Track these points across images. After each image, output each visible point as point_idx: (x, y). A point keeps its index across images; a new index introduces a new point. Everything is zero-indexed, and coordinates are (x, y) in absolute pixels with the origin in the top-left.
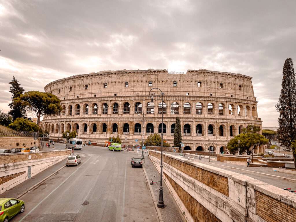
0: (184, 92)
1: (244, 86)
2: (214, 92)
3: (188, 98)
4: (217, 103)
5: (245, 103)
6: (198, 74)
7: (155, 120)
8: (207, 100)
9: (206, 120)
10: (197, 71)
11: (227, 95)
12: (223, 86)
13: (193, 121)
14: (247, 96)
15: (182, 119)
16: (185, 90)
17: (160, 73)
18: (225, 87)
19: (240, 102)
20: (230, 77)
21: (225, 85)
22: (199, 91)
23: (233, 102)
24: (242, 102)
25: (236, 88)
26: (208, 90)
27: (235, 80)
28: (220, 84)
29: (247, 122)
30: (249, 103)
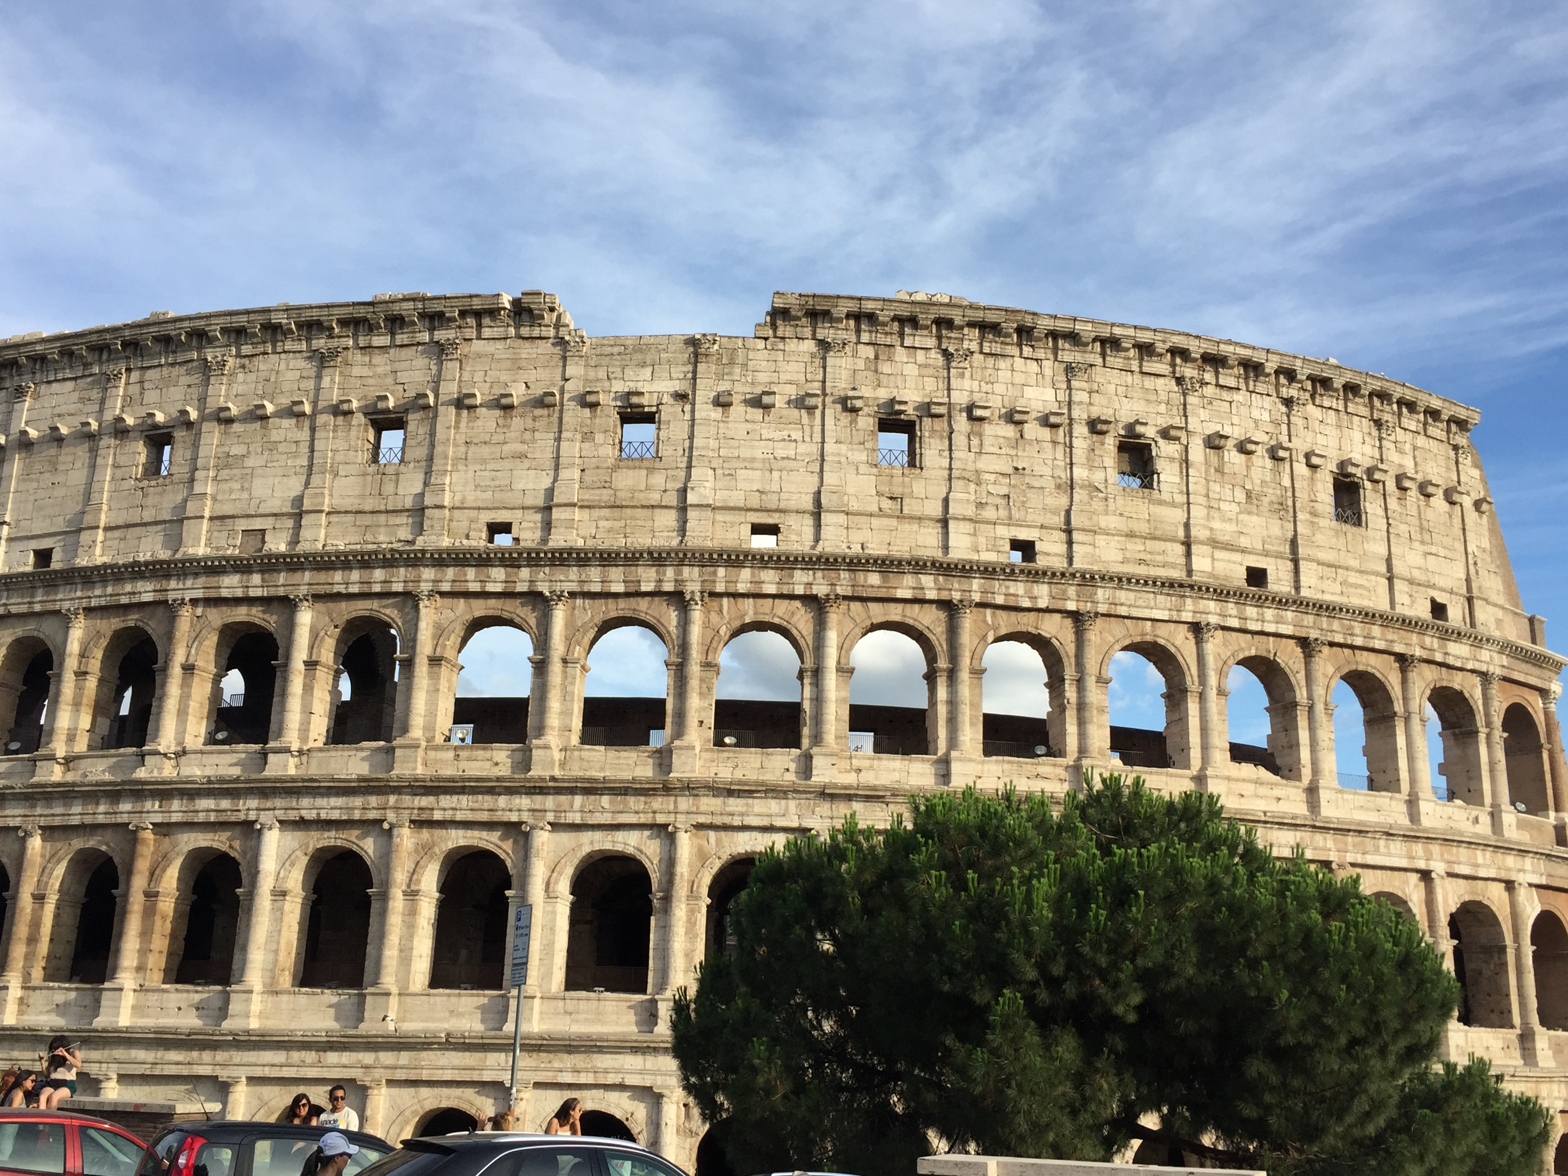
1: (1391, 485)
2: (1052, 521)
3: (769, 575)
4: (1086, 639)
5: (1418, 652)
6: (881, 339)
7: (391, 816)
8: (977, 597)
10: (869, 306)
11: (1201, 561)
12: (1160, 465)
13: (807, 823)
14: (1433, 586)
15: (684, 803)
16: (737, 498)
17: (486, 332)
18: (1177, 480)
19: (1359, 641)
20: (1222, 387)
21: (1177, 455)
22: (886, 504)
23: (1271, 639)
24: (1374, 638)
25: (1306, 497)
26: (991, 500)
27: (1285, 418)
28: (1117, 443)
29: (1454, 859)
30: (1457, 657)
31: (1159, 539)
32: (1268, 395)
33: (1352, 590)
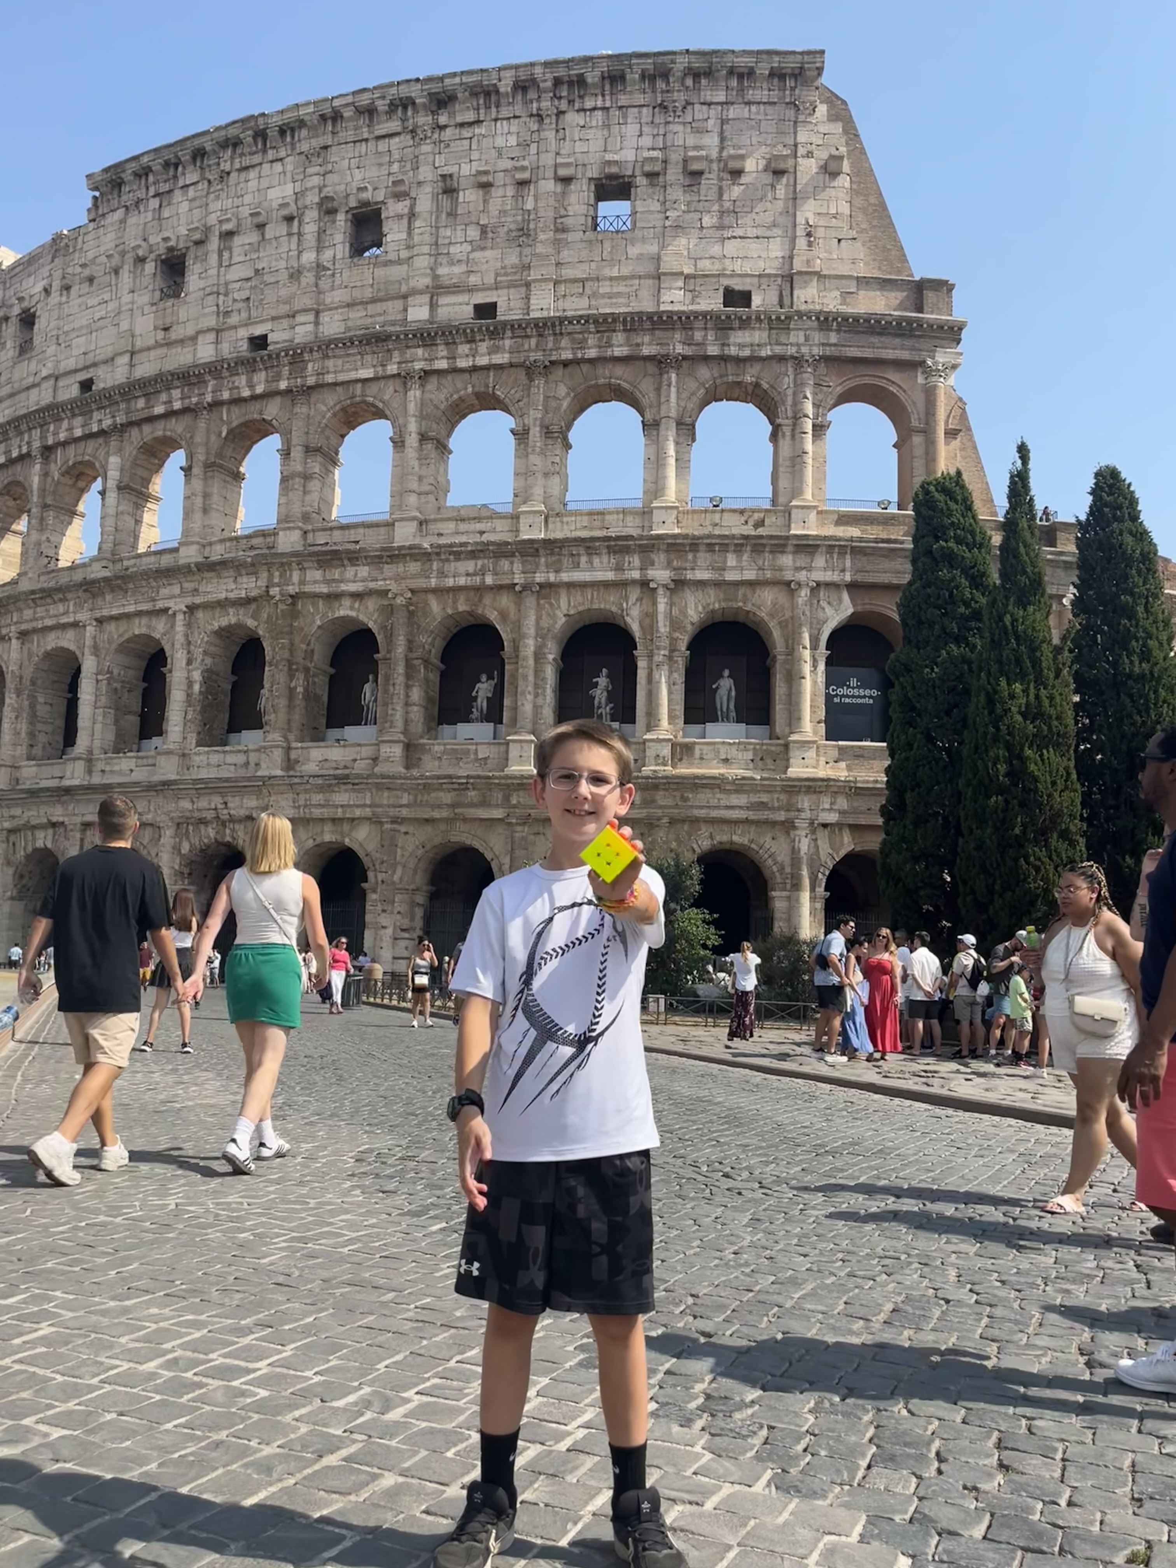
0: (61, 383)
2: (284, 309)
3: (78, 421)
4: (297, 409)
6: (163, 188)
9: (176, 590)
11: (419, 313)
12: (389, 226)
14: (731, 275)
16: (70, 364)
18: (404, 236)
19: (592, 353)
20: (462, 125)
21: (406, 211)
22: (160, 335)
23: (492, 374)
24: (611, 346)
25: (551, 214)
26: (237, 306)
27: (535, 136)
28: (350, 216)
29: (688, 565)
30: (741, 346)
31: (381, 300)
32: (515, 117)
33: (603, 301)
